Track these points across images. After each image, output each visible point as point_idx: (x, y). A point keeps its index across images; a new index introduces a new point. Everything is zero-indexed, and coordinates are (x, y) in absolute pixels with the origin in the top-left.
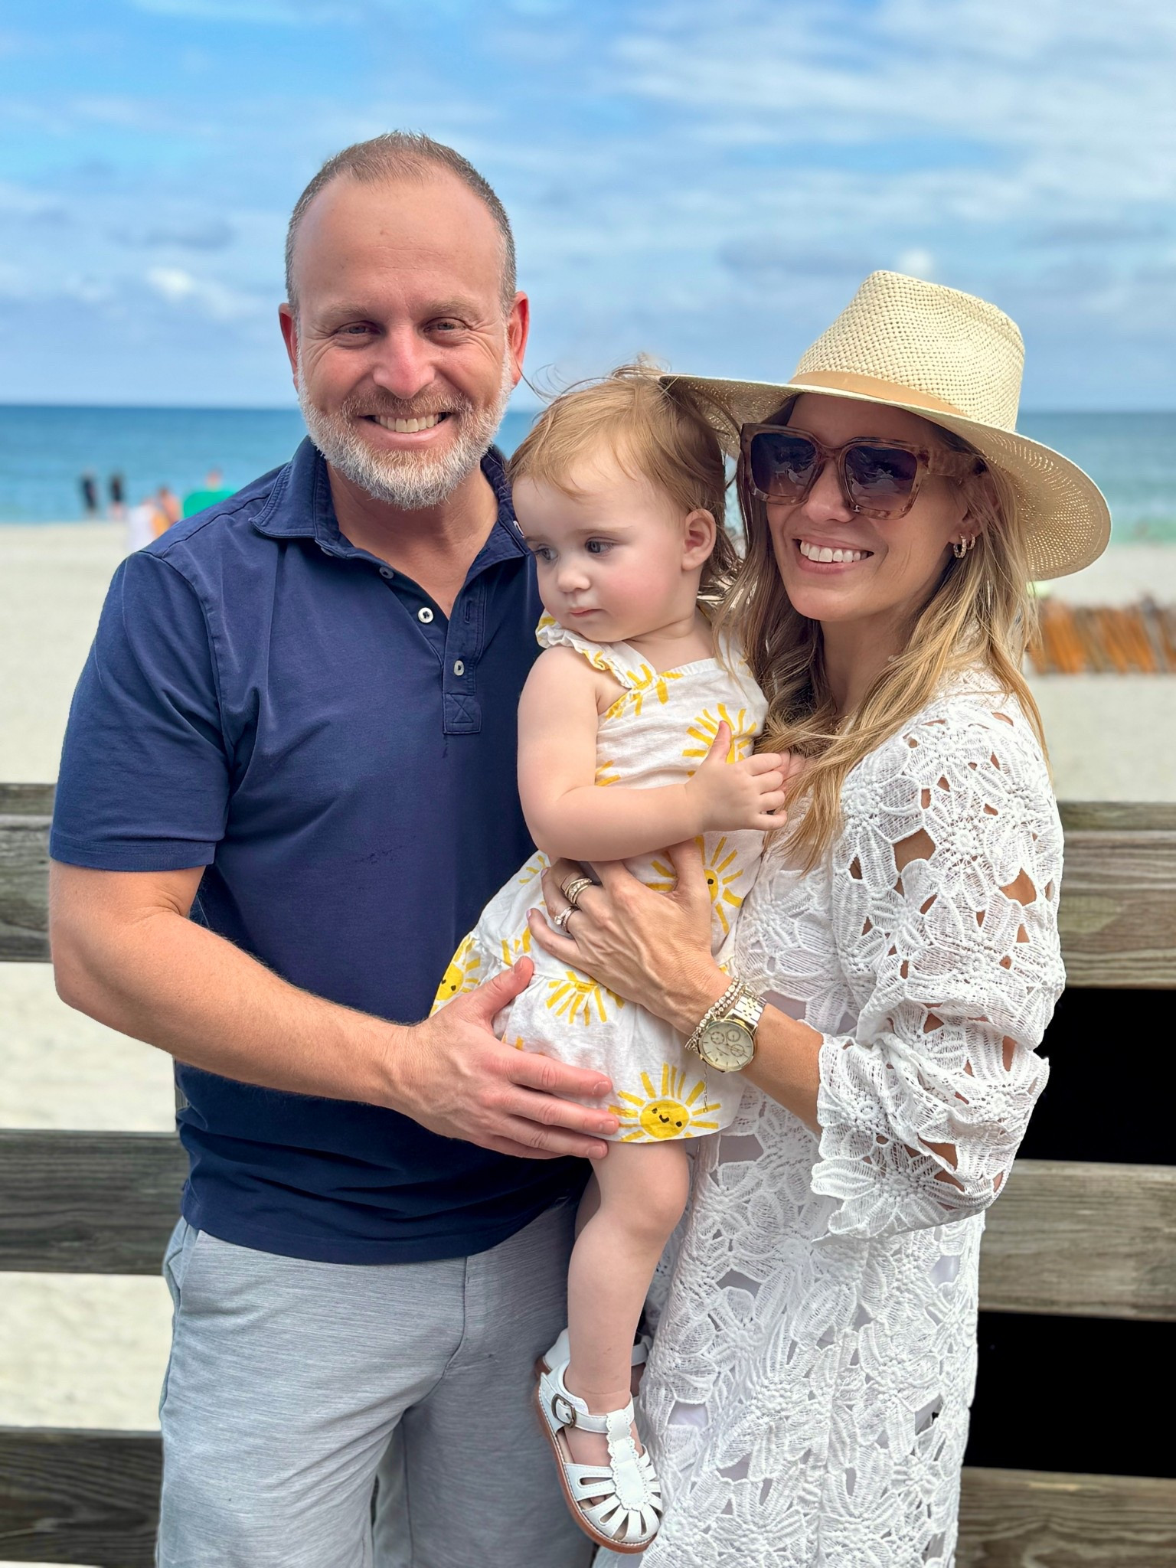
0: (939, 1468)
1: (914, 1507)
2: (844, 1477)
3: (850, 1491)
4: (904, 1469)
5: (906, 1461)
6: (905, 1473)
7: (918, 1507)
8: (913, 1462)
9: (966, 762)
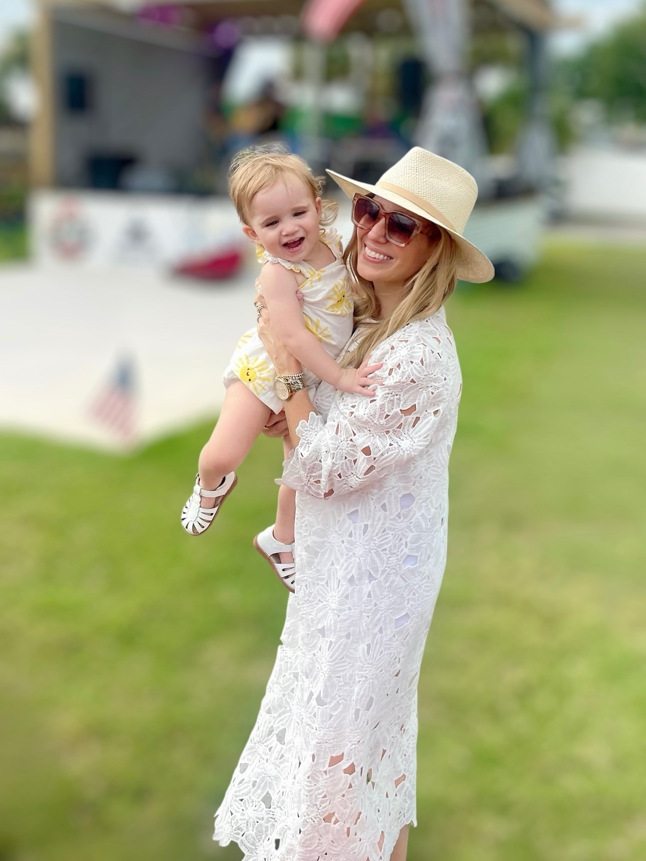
0: (405, 643)
1: (393, 659)
2: (366, 647)
3: (368, 653)
4: (390, 643)
5: (390, 640)
6: (390, 645)
7: (395, 659)
8: (394, 640)
9: (410, 360)
